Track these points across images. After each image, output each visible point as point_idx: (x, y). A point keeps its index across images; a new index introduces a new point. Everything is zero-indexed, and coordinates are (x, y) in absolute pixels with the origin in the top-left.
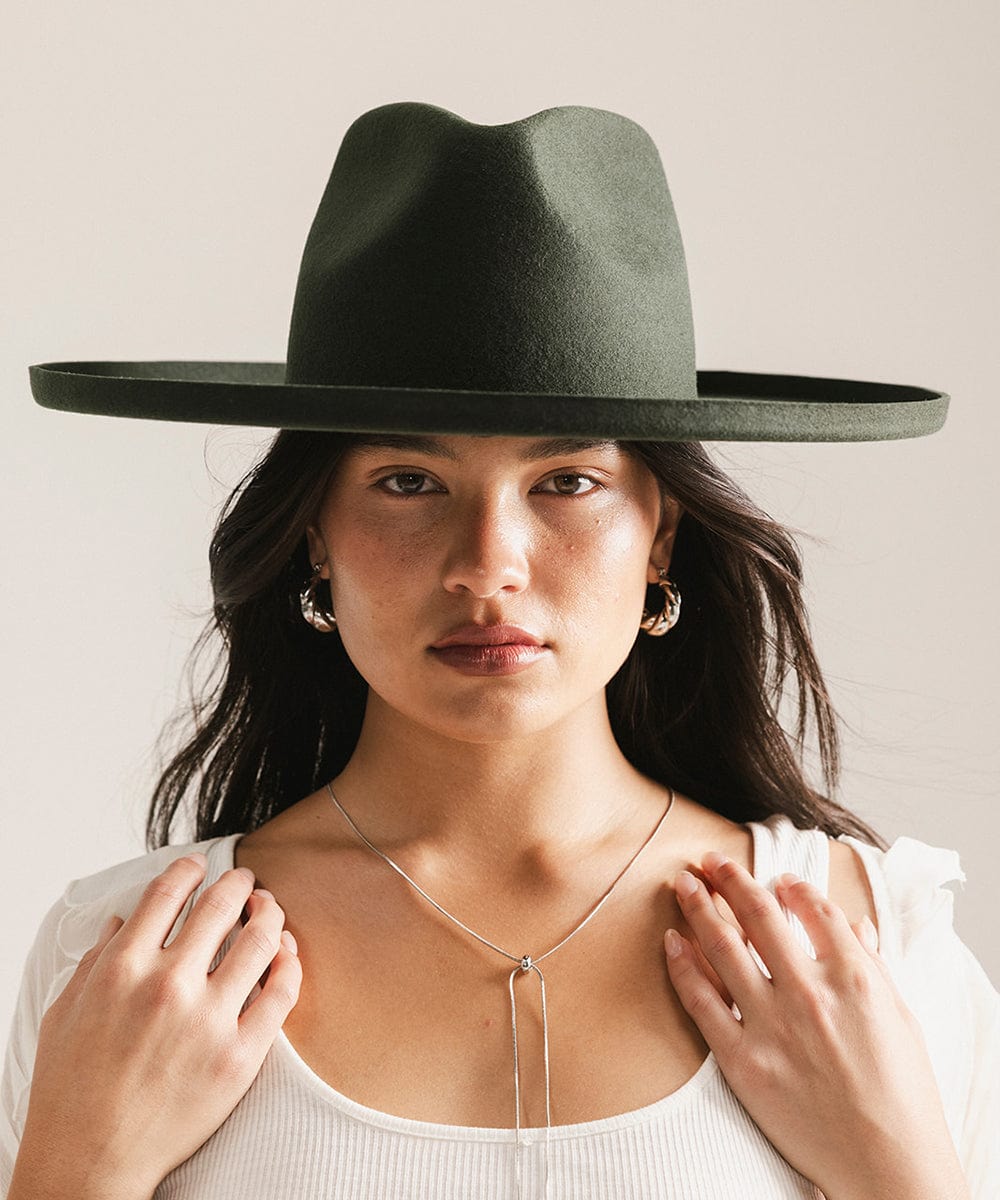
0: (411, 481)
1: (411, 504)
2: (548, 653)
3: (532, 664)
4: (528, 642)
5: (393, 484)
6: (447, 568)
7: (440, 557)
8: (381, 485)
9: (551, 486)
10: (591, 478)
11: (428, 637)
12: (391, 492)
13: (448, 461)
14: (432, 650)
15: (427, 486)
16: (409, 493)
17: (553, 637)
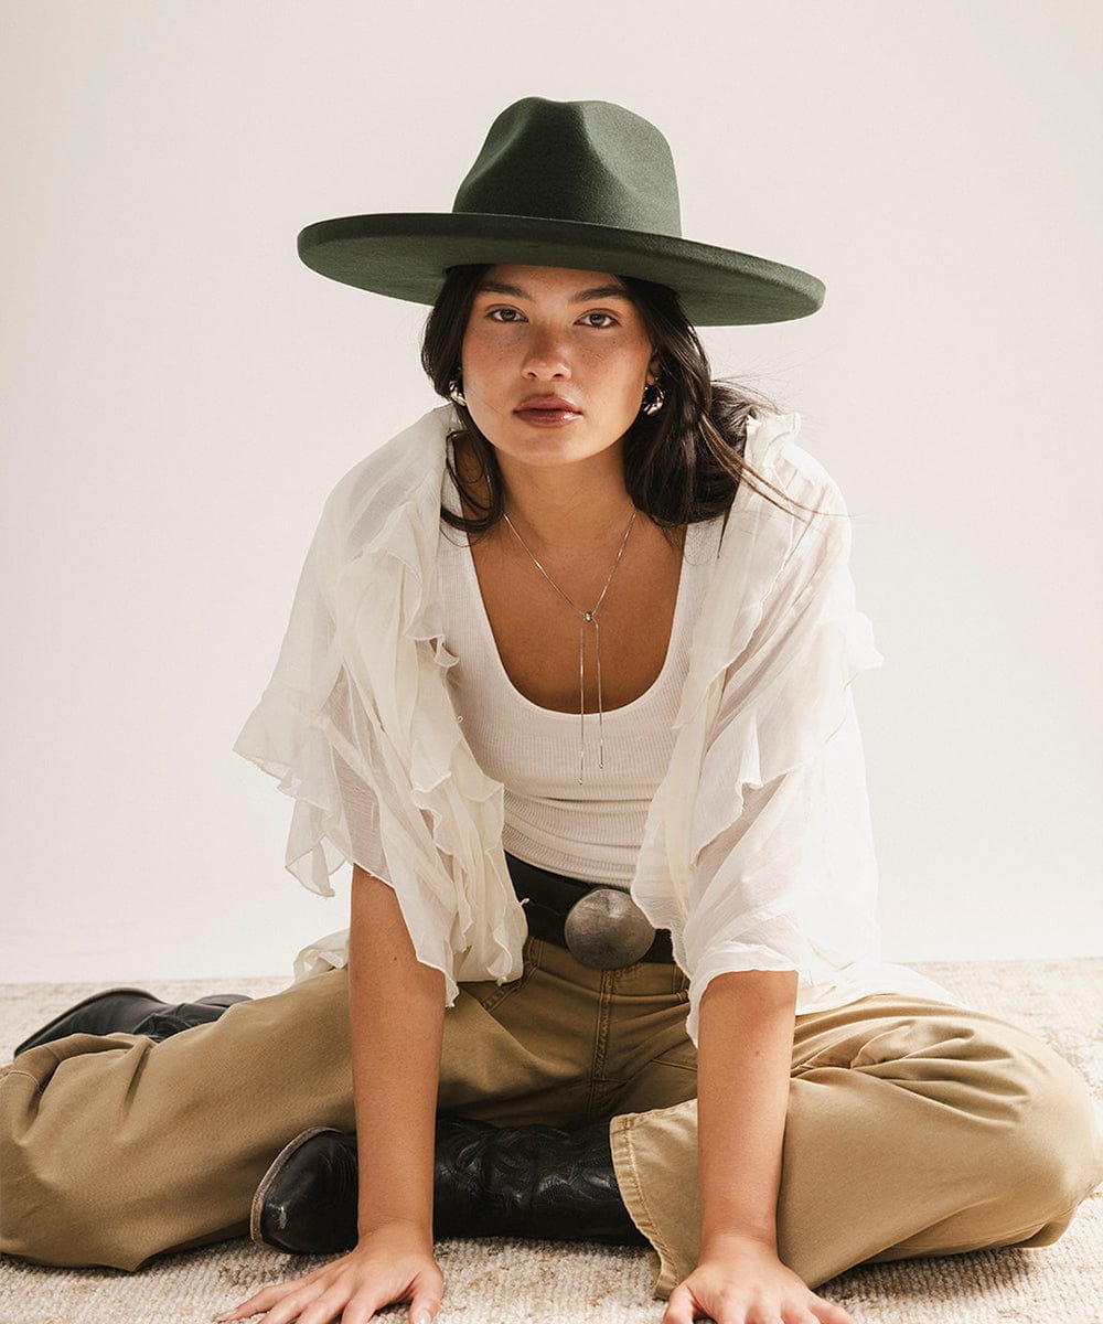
0: (509, 314)
1: (508, 327)
2: (580, 416)
3: (571, 422)
4: (569, 410)
5: (498, 316)
6: (524, 364)
7: (522, 358)
8: (491, 316)
9: (587, 321)
10: (611, 318)
11: (513, 405)
12: (496, 320)
13: (527, 301)
14: (516, 412)
15: (518, 317)
16: (506, 320)
17: (584, 407)
